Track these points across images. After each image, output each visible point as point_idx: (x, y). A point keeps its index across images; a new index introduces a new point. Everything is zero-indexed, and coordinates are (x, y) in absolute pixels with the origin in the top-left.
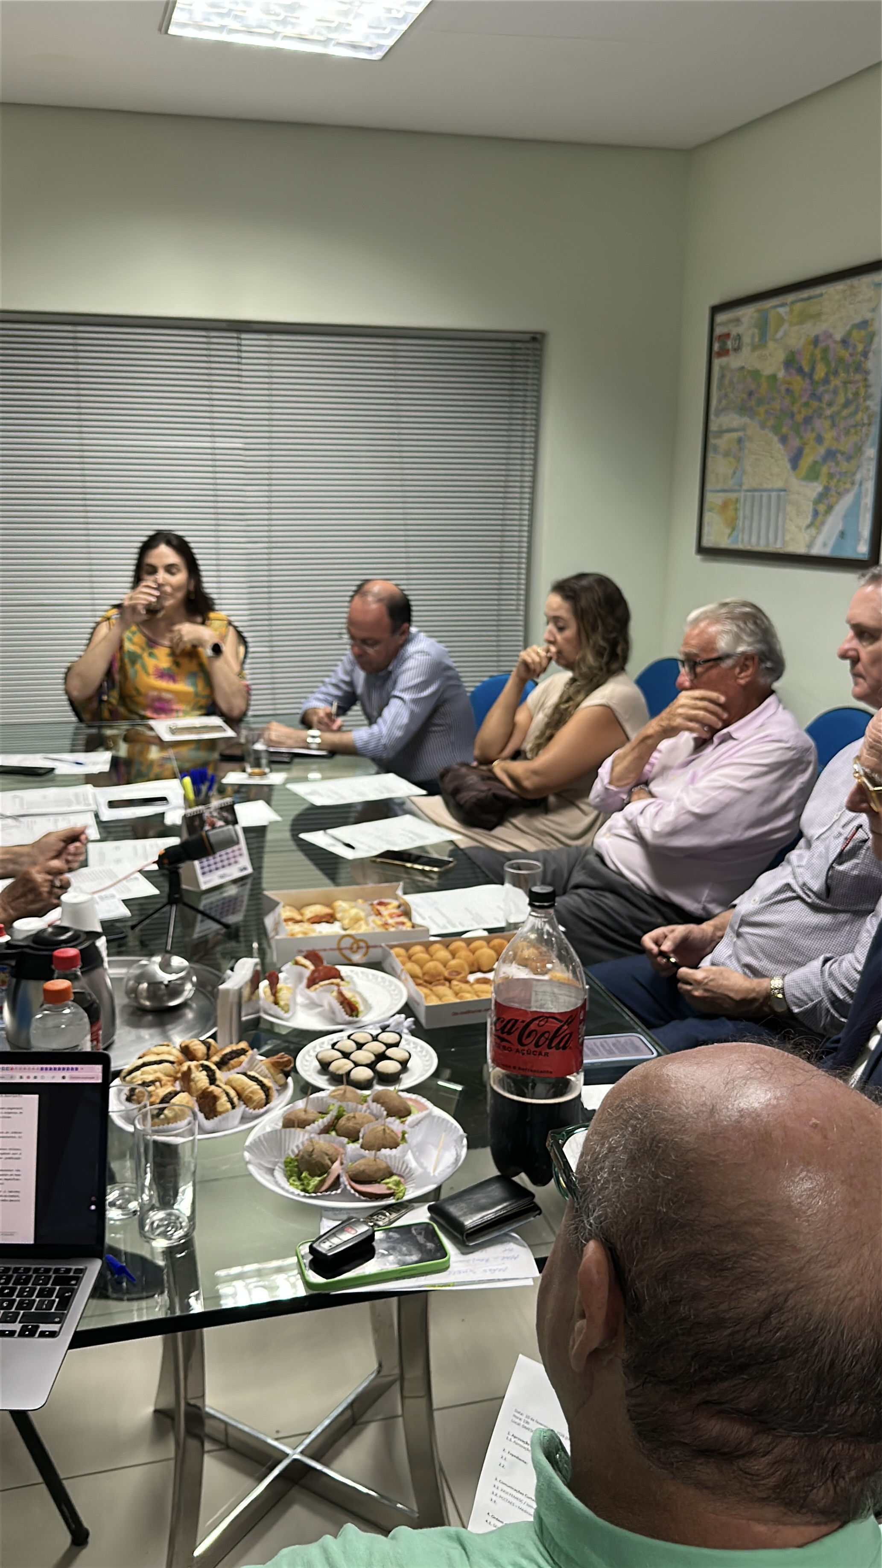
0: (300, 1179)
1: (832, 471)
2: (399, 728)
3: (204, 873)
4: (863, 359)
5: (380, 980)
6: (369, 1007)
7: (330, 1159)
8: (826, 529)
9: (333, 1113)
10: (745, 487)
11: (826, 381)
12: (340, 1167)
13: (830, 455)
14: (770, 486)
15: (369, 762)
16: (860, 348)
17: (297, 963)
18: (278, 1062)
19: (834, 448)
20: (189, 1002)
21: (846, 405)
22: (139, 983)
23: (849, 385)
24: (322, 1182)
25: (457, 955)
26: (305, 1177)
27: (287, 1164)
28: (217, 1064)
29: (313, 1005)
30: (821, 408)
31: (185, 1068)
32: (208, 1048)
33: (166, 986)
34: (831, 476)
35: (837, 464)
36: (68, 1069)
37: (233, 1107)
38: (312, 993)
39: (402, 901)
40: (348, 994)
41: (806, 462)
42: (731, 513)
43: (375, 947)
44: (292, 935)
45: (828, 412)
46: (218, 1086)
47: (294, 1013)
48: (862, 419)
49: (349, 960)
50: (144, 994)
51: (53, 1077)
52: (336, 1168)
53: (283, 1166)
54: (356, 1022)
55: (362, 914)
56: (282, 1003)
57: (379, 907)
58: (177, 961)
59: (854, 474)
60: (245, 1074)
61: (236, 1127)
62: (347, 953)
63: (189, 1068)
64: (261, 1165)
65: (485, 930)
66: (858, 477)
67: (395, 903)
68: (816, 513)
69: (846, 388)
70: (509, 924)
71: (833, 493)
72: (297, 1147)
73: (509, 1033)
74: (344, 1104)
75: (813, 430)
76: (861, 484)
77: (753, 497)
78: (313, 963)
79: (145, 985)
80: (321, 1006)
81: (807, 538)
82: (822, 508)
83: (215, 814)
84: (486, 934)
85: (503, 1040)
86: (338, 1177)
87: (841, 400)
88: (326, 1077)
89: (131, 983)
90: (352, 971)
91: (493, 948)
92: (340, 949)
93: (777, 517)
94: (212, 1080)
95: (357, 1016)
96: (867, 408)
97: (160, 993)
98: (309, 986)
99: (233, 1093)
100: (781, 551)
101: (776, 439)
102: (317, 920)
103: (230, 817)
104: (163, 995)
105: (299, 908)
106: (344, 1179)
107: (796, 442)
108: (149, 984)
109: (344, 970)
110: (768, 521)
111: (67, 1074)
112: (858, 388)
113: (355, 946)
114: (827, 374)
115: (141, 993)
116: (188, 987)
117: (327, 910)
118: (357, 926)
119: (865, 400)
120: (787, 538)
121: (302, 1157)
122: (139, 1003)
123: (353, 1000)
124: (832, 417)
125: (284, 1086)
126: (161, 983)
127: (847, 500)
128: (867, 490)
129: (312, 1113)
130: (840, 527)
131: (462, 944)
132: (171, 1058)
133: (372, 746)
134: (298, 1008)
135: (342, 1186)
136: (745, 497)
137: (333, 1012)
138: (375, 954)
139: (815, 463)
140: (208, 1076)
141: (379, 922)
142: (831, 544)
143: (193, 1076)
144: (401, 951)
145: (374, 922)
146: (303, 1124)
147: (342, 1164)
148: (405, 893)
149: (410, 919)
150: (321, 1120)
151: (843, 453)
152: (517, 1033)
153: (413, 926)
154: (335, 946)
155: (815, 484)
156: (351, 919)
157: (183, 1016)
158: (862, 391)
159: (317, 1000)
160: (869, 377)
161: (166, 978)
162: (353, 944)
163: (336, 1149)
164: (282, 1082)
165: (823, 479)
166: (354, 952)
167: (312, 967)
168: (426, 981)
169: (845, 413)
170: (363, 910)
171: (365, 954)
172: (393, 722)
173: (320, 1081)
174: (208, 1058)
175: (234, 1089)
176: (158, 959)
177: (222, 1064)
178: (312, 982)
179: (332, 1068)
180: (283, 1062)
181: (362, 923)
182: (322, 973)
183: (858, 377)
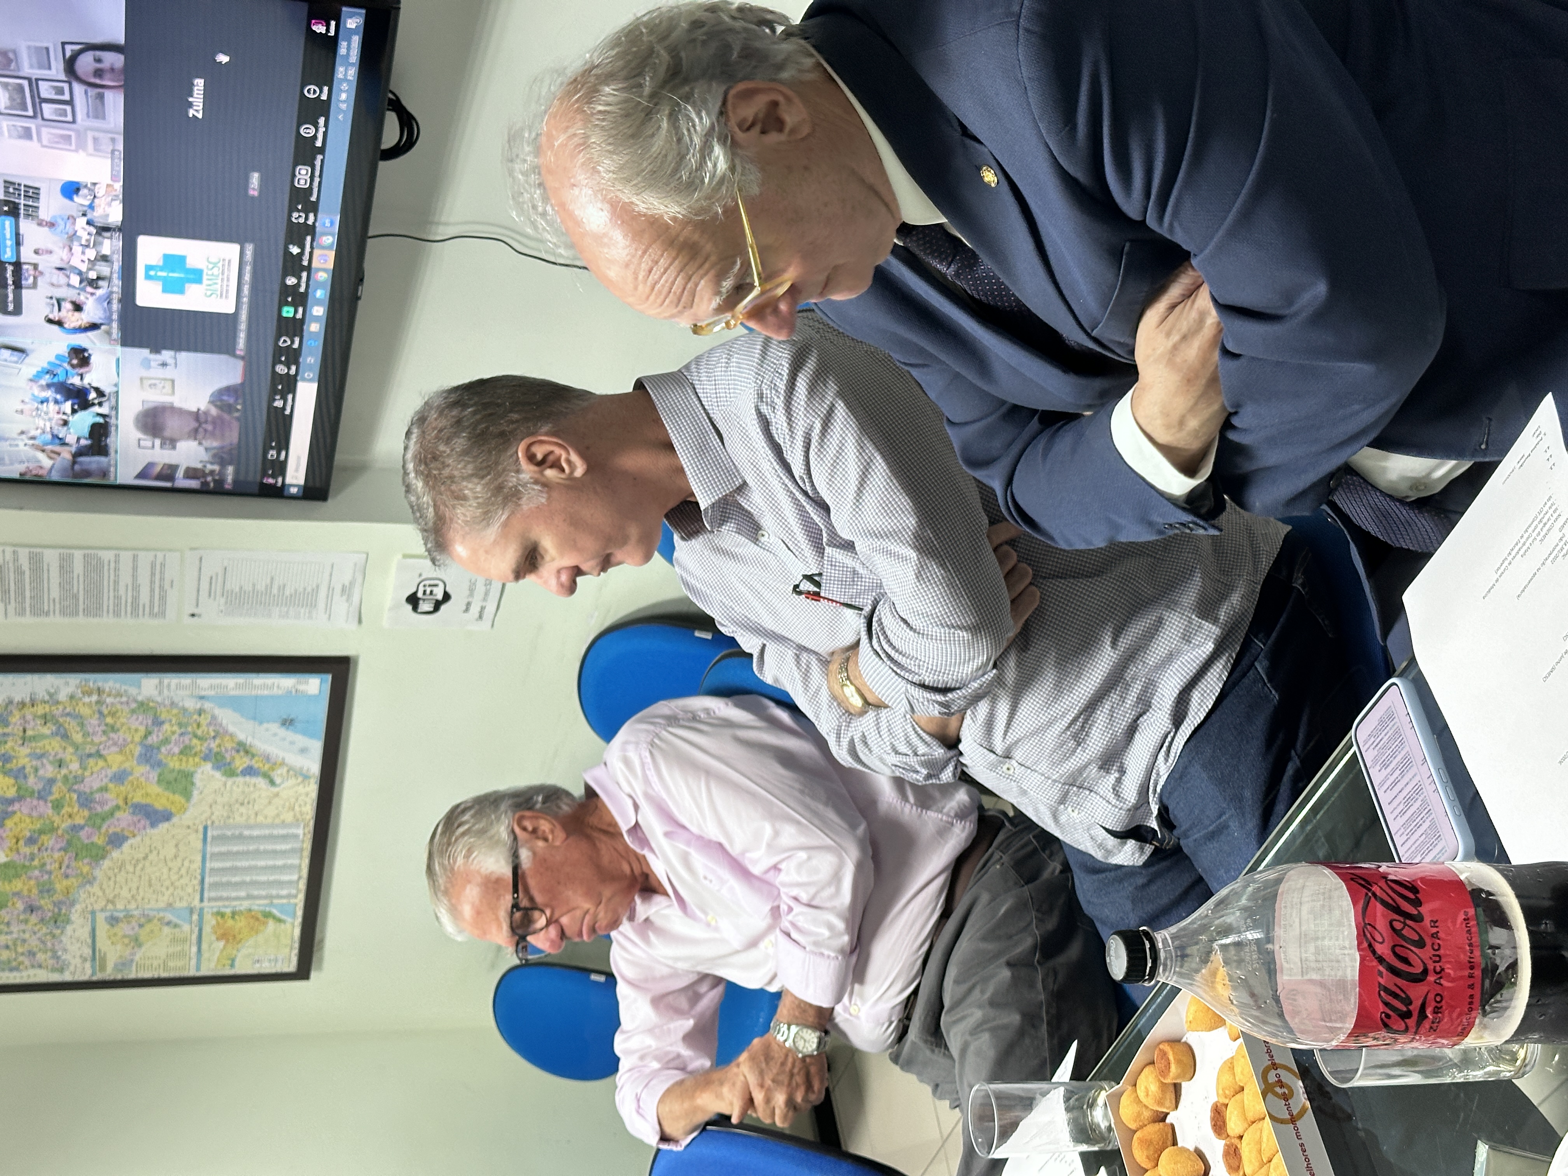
1: (176, 750)
8: (276, 752)
10: (196, 903)
11: (19, 774)
13: (149, 755)
14: (199, 858)
19: (138, 750)
21: (65, 736)
23: (29, 733)
30: (66, 778)
34: (186, 751)
35: (166, 741)
41: (161, 798)
42: (241, 923)
45: (75, 766)
48: (91, 703)
59: (185, 710)
66: (191, 704)
68: (249, 771)
69: (34, 738)
71: (213, 745)
75: (104, 789)
76: (202, 698)
77: (215, 886)
81: (292, 782)
82: (241, 762)
87: (54, 745)
93: (251, 838)
96: (72, 697)
100: (312, 824)
101: (115, 854)
107: (124, 818)
110: (257, 853)
112: (35, 716)
119: (58, 703)
120: (288, 817)
124: (84, 758)
127: (228, 718)
128: (211, 687)
130: (275, 727)
136: (210, 900)
139: (162, 780)
142: (301, 740)
151: (148, 734)
155: (198, 779)
158: (40, 710)
160: (17, 698)
165: (188, 764)
169: (78, 737)
183: (15, 717)
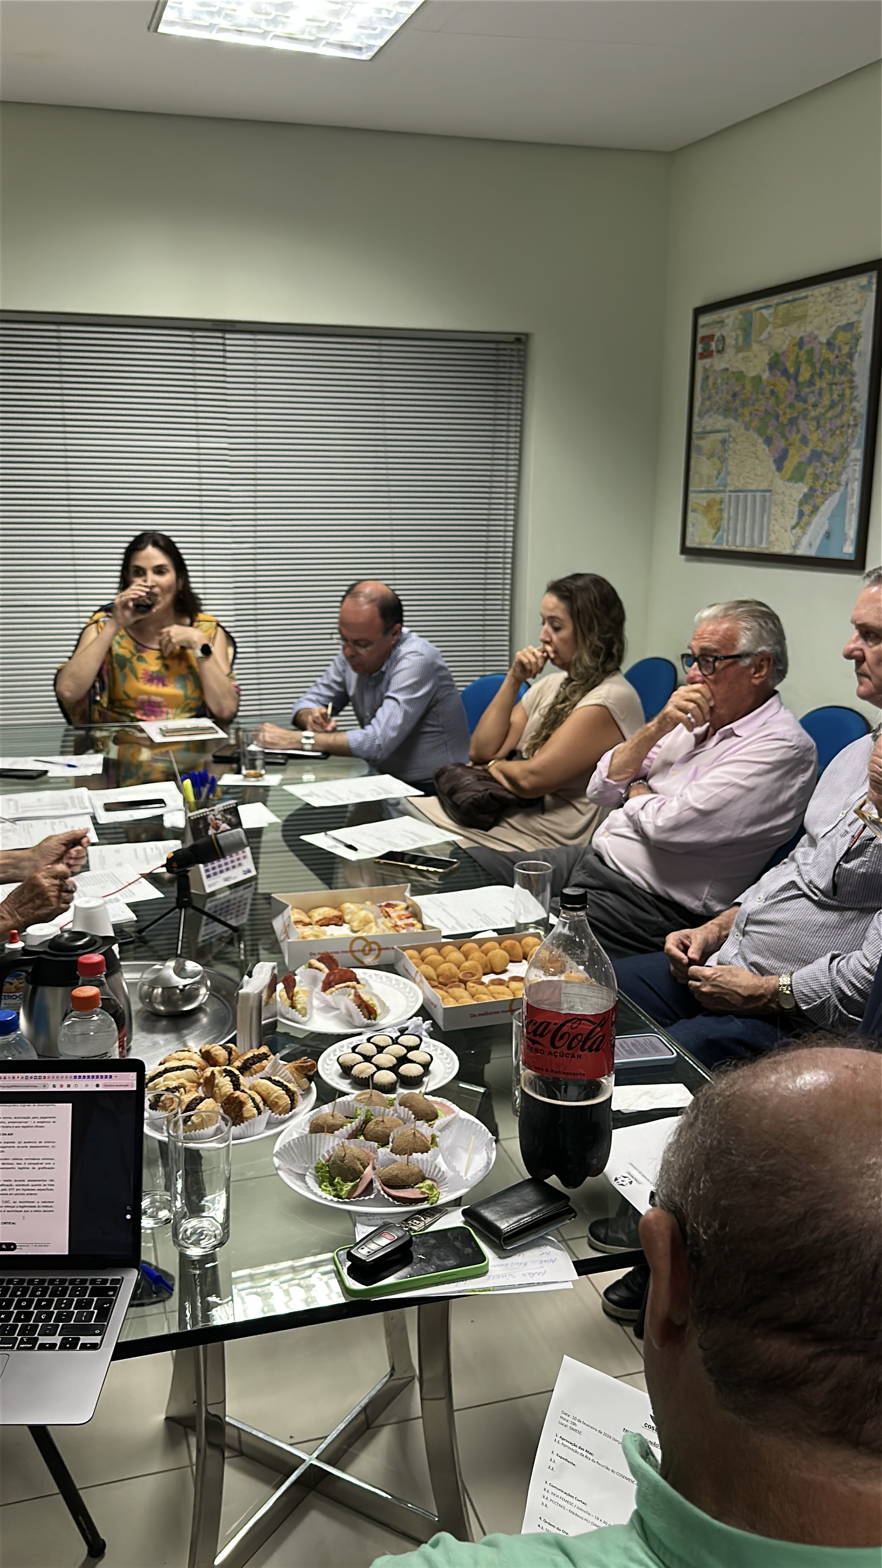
0: (332, 1184)
1: (817, 471)
2: (393, 729)
3: (208, 876)
4: (849, 361)
5: (394, 982)
6: (387, 1010)
7: (361, 1164)
8: (811, 529)
9: (361, 1117)
10: (729, 488)
11: (811, 383)
12: (373, 1172)
13: (816, 456)
14: (754, 487)
15: (364, 762)
16: (846, 349)
17: (311, 966)
18: (301, 1066)
19: (819, 449)
20: (203, 1006)
21: (831, 407)
22: (154, 988)
23: (834, 387)
24: (355, 1187)
25: (470, 957)
26: (338, 1182)
27: (318, 1169)
28: (239, 1069)
29: (328, 1008)
30: (806, 409)
31: (208, 1072)
32: (230, 1054)
33: (181, 990)
34: (816, 477)
35: (823, 465)
36: (102, 1077)
37: (260, 1113)
38: (327, 996)
39: (409, 902)
40: (365, 997)
41: (790, 464)
42: (715, 514)
43: (387, 949)
44: (303, 938)
45: (813, 414)
46: (243, 1091)
47: (311, 1016)
48: (849, 420)
49: (362, 962)
50: (159, 999)
51: (87, 1085)
52: (368, 1172)
53: (314, 1172)
54: (374, 1025)
55: (371, 916)
56: (299, 1007)
57: (387, 909)
58: (191, 966)
59: (840, 474)
60: (269, 1079)
61: (262, 1133)
62: (359, 955)
63: (213, 1073)
64: (291, 1171)
65: (494, 930)
66: (844, 478)
67: (403, 905)
68: (801, 514)
69: (831, 390)
70: (519, 924)
71: (818, 493)
72: (328, 1152)
73: (541, 1035)
74: (371, 1108)
75: (798, 431)
76: (847, 485)
77: (738, 498)
78: (327, 967)
79: (160, 990)
80: (338, 1009)
81: (793, 539)
82: (807, 509)
83: (219, 817)
84: (495, 935)
85: (534, 1042)
86: (371, 1182)
87: (826, 401)
88: (348, 1081)
89: (146, 987)
90: (365, 974)
91: (505, 949)
92: (352, 952)
93: (763, 517)
94: (237, 1086)
95: (375, 1019)
96: (853, 410)
97: (175, 997)
98: (324, 989)
99: (258, 1099)
100: (767, 552)
101: (760, 441)
102: (326, 922)
103: (234, 820)
104: (178, 1000)
105: (307, 911)
106: (377, 1185)
107: (780, 444)
108: (163, 989)
109: (359, 973)
110: (754, 520)
111: (101, 1082)
112: (843, 390)
113: (367, 948)
114: (812, 376)
115: (156, 998)
116: (203, 991)
117: (336, 913)
118: (367, 928)
119: (851, 402)
120: (773, 538)
121: (334, 1163)
122: (154, 1008)
123: (370, 1002)
124: (817, 419)
125: (308, 1091)
126: (177, 987)
127: (833, 501)
128: (853, 490)
129: (340, 1118)
130: (826, 527)
131: (475, 945)
132: (194, 1064)
133: (366, 747)
134: (314, 1011)
135: (376, 1191)
136: (730, 496)
137: (351, 1016)
138: (388, 956)
139: (800, 463)
140: (231, 1081)
141: (390, 925)
142: (817, 544)
143: (217, 1081)
144: (414, 953)
145: (383, 923)
146: (332, 1129)
147: (374, 1169)
148: (412, 895)
149: (420, 921)
150: (349, 1125)
151: (828, 454)
152: (549, 1036)
153: (423, 928)
154: (348, 949)
155: (801, 484)
156: (361, 921)
157: (198, 1020)
158: (848, 392)
159: (333, 1004)
160: (856, 379)
161: (181, 982)
162: (365, 946)
163: (367, 1154)
164: (306, 1087)
165: (809, 479)
166: (366, 955)
167: (327, 971)
168: (440, 983)
169: (829, 415)
170: (372, 913)
171: (378, 956)
172: (387, 722)
173: (343, 1085)
174: (230, 1063)
175: (259, 1094)
176: (171, 964)
177: (245, 1068)
178: (327, 985)
179: (354, 1071)
180: (307, 1066)
181: (373, 924)
182: (337, 976)
183: (844, 378)
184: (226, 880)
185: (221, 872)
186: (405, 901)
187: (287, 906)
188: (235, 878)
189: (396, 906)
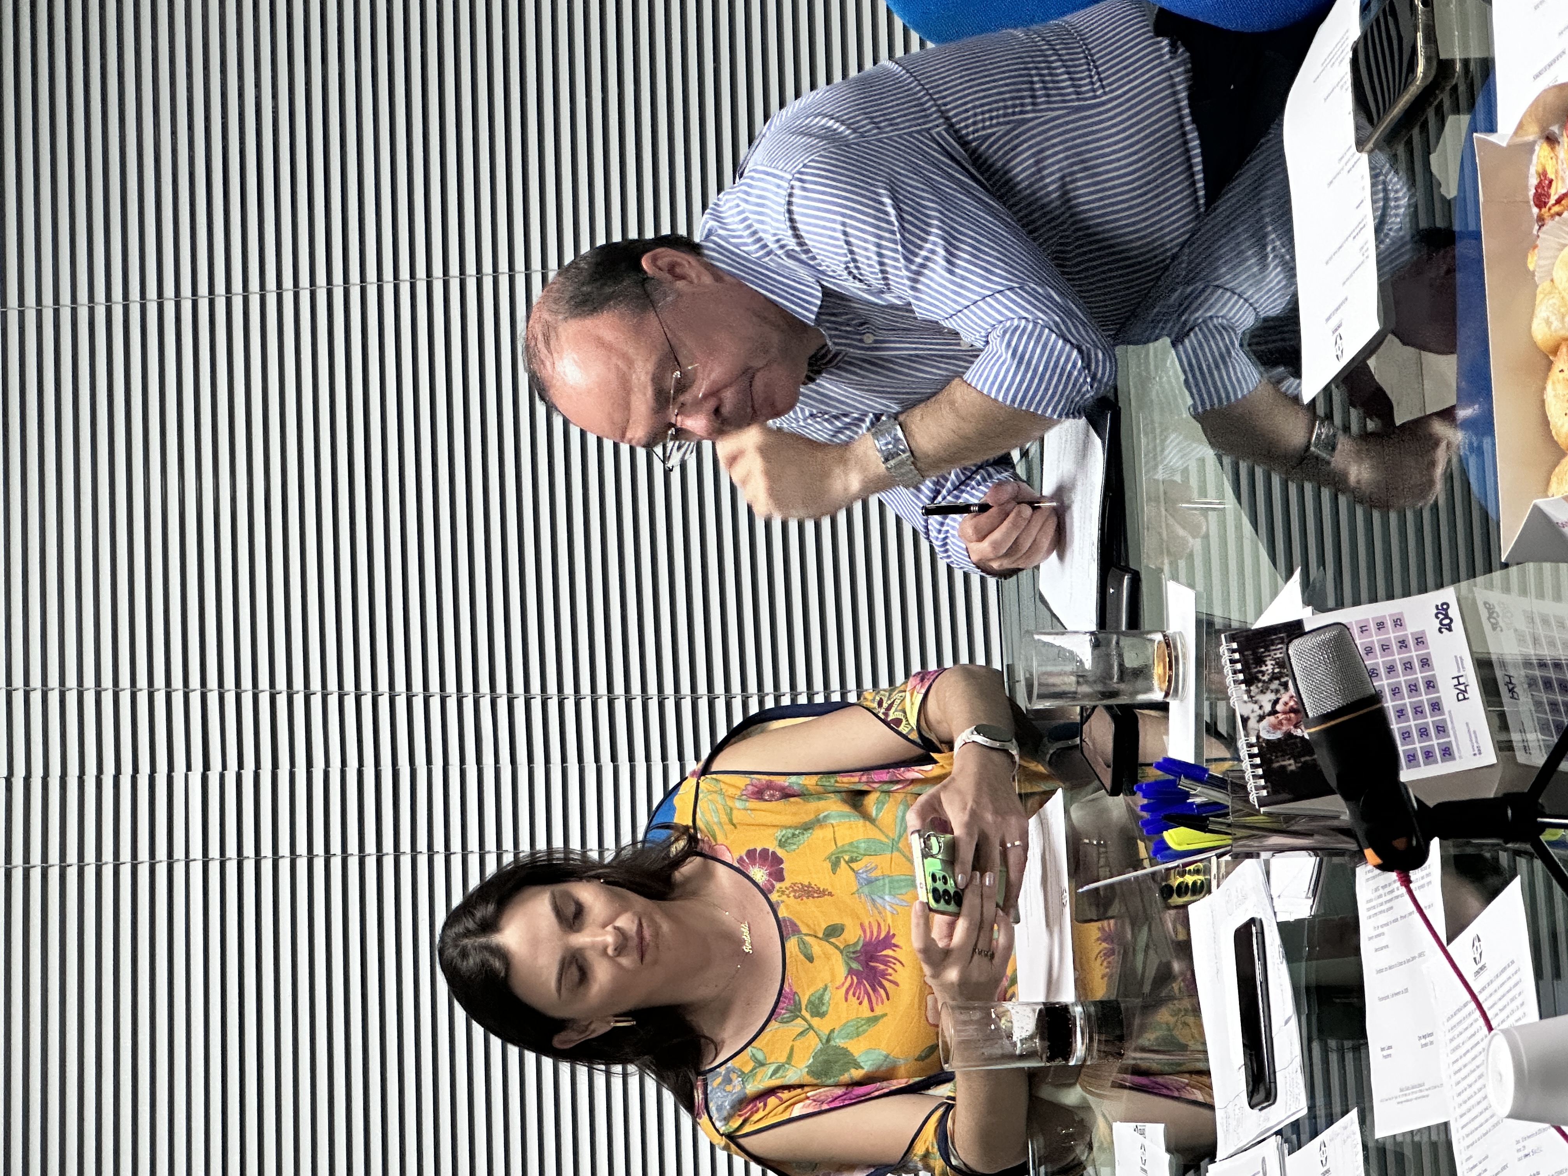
184: (1462, 694)
185: (1436, 706)
186: (1529, 148)
187: (1537, 510)
188: (1459, 661)
189: (1543, 174)
